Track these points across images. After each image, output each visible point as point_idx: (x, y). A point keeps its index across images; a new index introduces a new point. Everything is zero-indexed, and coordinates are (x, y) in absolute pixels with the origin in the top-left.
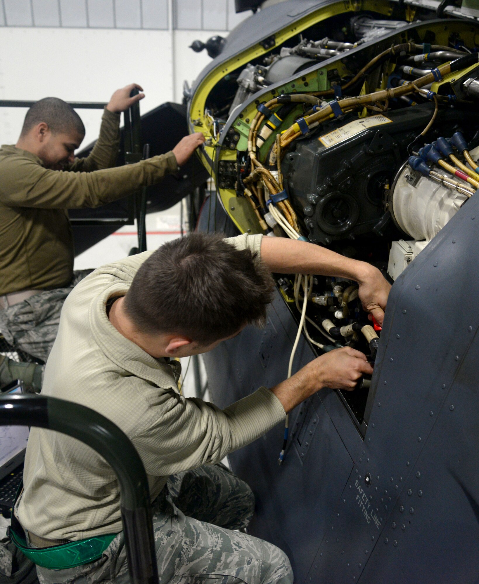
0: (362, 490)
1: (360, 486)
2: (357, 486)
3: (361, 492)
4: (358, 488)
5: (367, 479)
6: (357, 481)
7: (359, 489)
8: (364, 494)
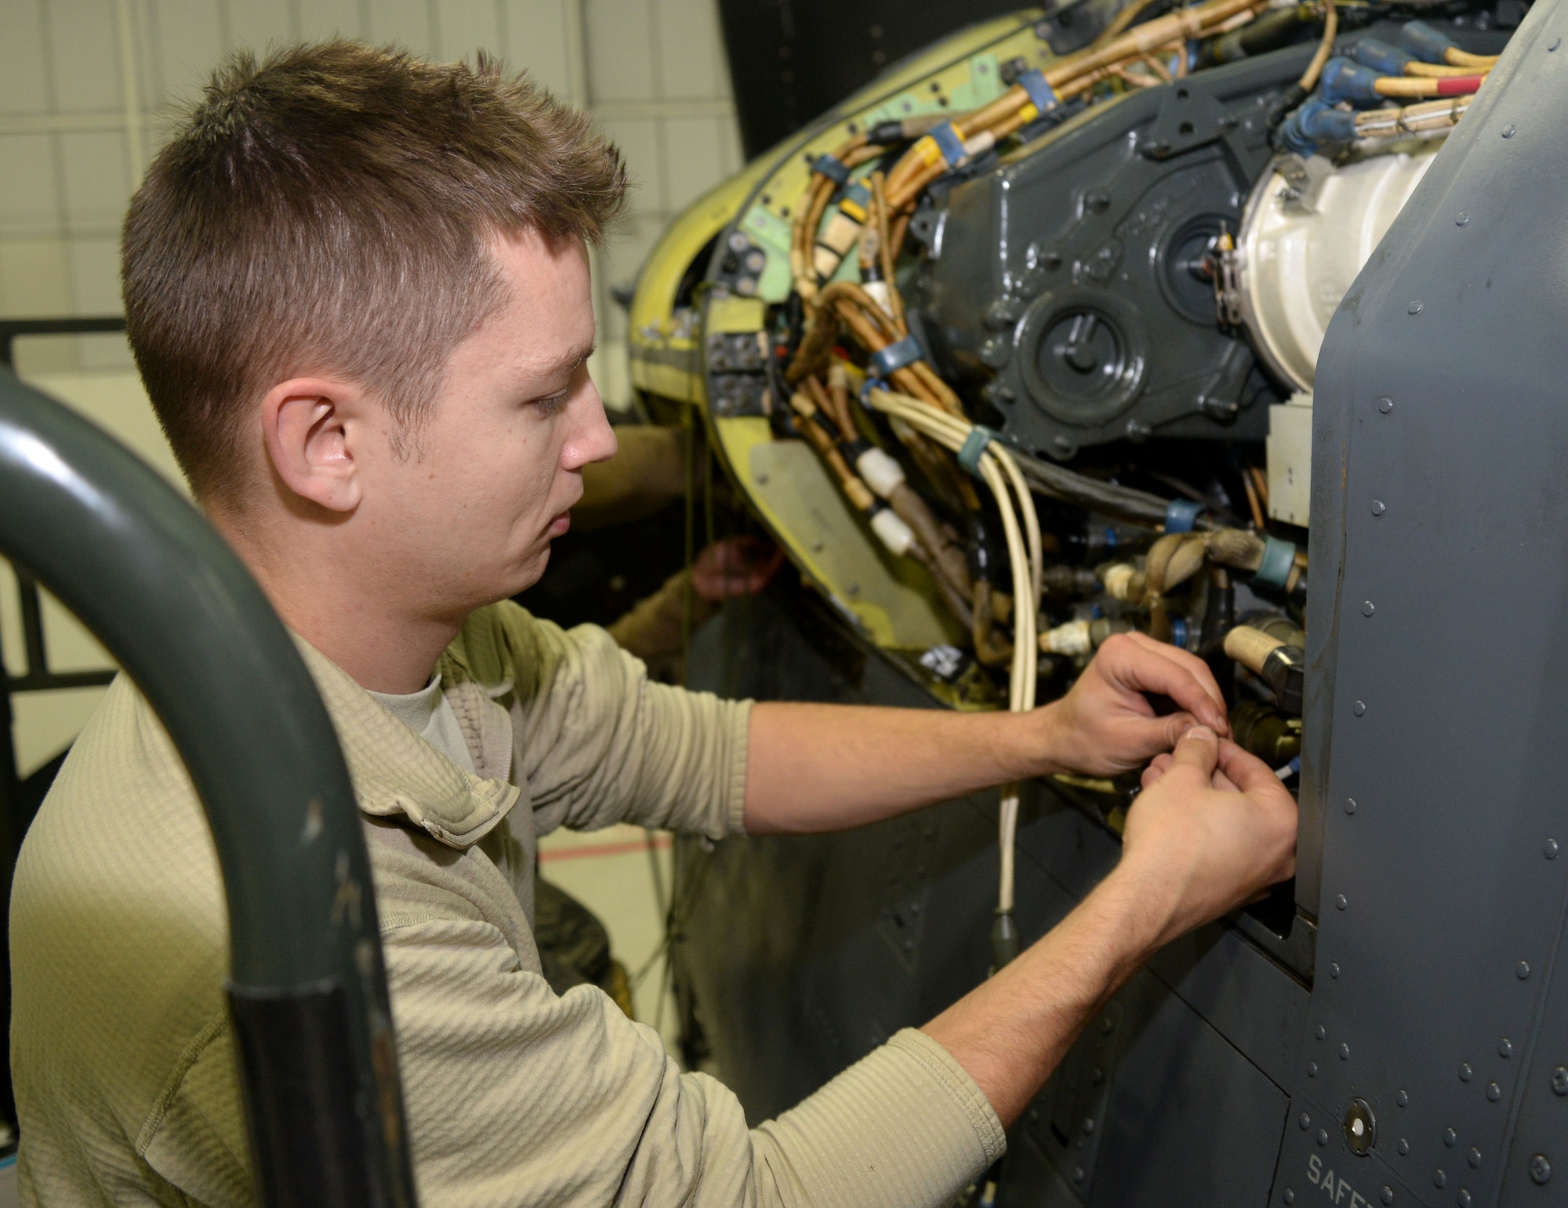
0: (1342, 1182)
1: (1331, 1174)
2: (1316, 1181)
3: (1340, 1193)
4: (1325, 1184)
5: (1358, 1127)
6: (1314, 1157)
7: (1331, 1187)
8: (1355, 1195)
